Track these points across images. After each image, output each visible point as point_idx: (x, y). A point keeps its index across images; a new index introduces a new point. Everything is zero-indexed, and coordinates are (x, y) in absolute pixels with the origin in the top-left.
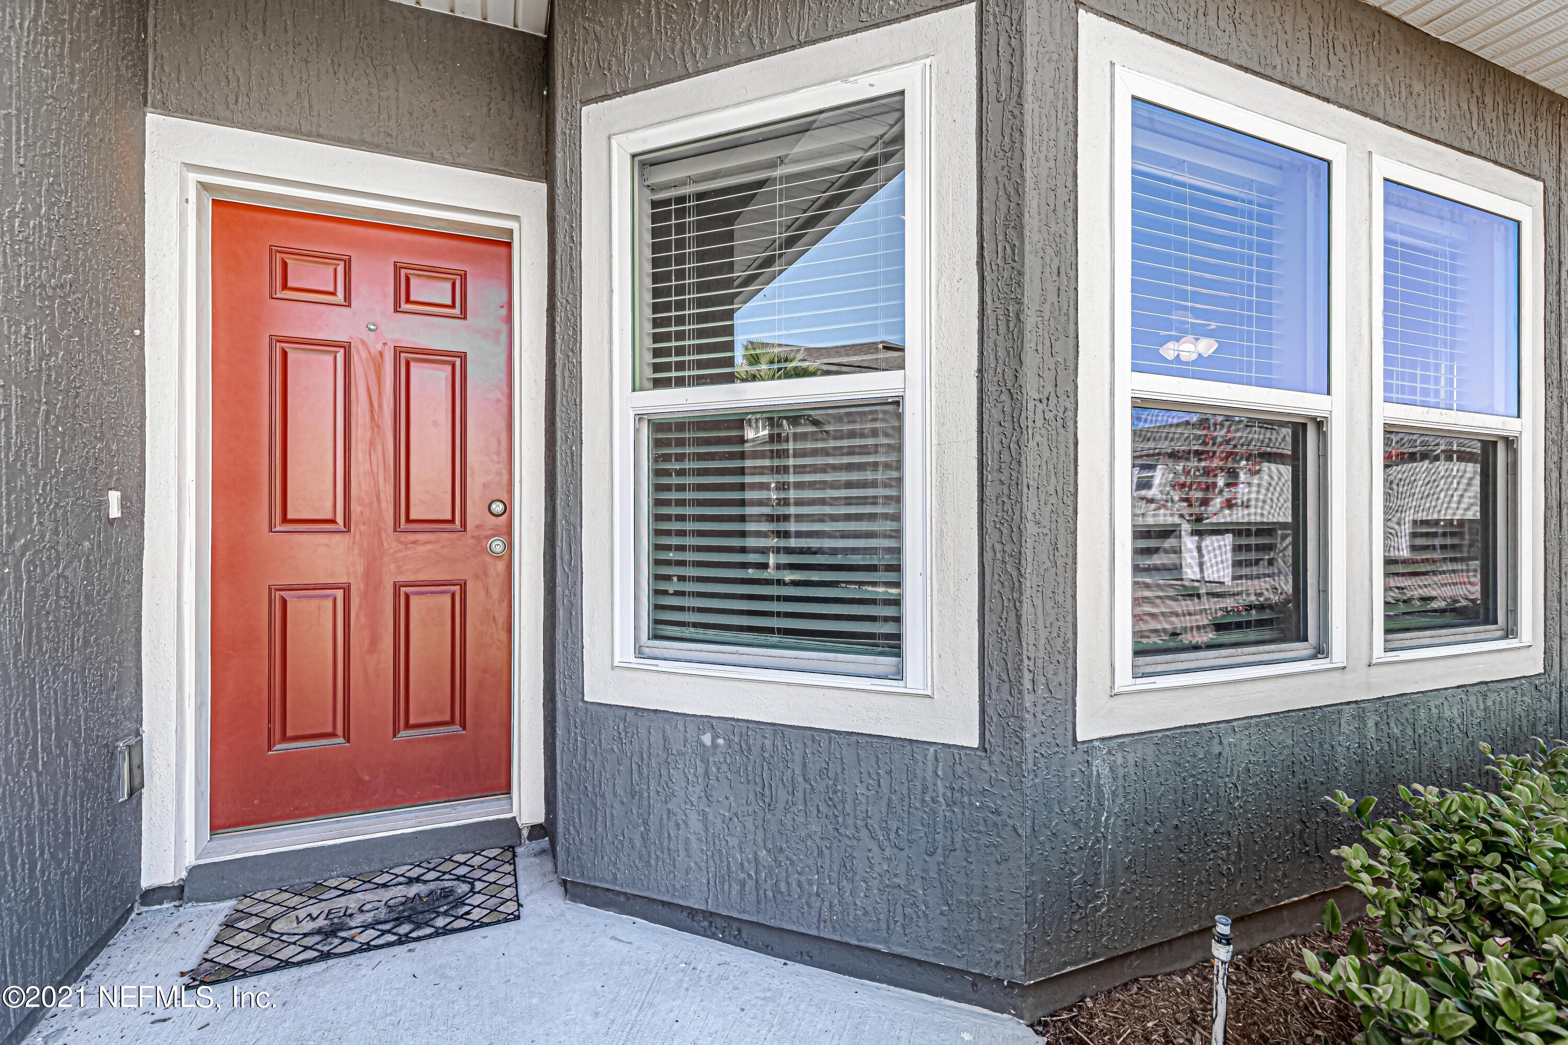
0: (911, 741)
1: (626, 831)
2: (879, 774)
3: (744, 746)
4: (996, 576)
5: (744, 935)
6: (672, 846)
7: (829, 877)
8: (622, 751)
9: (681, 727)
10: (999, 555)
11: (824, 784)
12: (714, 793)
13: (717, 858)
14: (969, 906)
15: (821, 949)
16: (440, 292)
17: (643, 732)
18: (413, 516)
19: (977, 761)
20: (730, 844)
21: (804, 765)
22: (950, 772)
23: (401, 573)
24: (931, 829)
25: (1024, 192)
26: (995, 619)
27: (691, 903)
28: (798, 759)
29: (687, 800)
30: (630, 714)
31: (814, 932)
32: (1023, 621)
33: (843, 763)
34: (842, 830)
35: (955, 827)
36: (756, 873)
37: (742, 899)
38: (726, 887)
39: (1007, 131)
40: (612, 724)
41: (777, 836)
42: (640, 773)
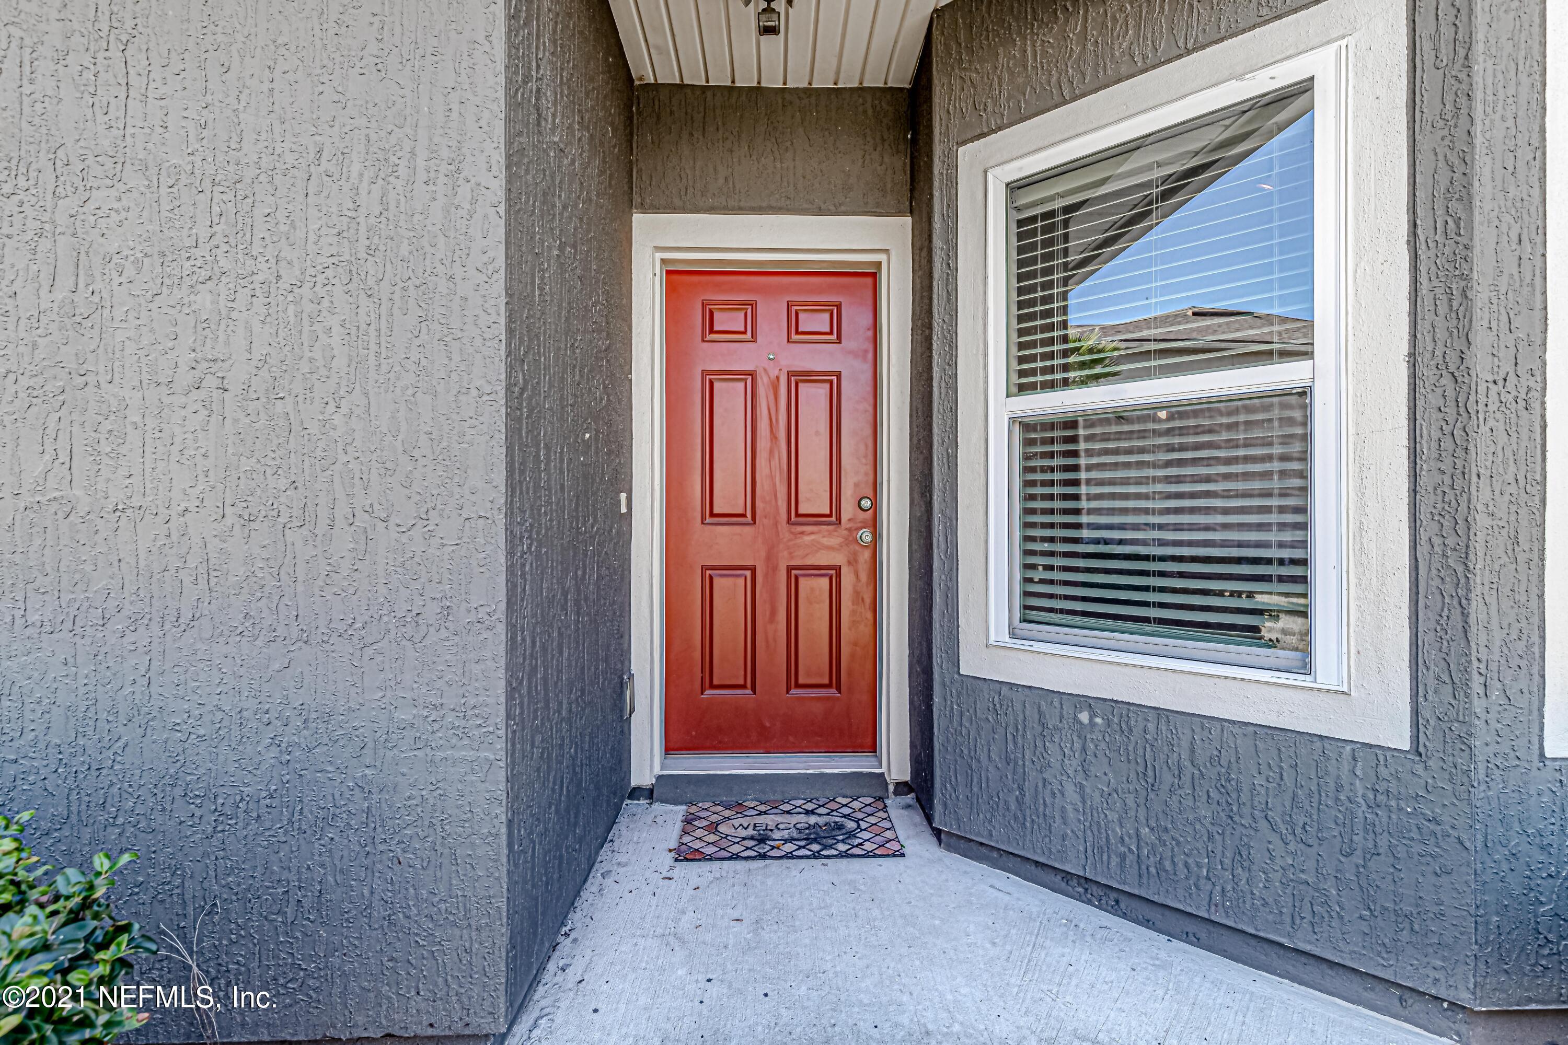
0: (1321, 737)
1: (1001, 794)
2: (1281, 768)
3: (1124, 726)
4: (1434, 572)
5: (1123, 906)
6: (1047, 812)
7: (1221, 862)
8: (997, 721)
9: (1057, 704)
10: (1438, 549)
11: (1215, 771)
12: (1092, 768)
13: (1095, 829)
14: (1397, 915)
15: (1210, 933)
16: (820, 322)
17: (1018, 707)
18: (801, 511)
19: (1409, 765)
20: (1109, 817)
21: (1193, 751)
22: (1373, 774)
23: (792, 558)
24: (1348, 829)
25: (1473, 159)
26: (1433, 616)
27: (1068, 868)
28: (1185, 744)
29: (1064, 772)
30: (1005, 690)
31: (1206, 915)
32: (1472, 620)
33: (1237, 752)
34: (1236, 818)
35: (1378, 830)
36: (1138, 848)
37: (1122, 871)
38: (1105, 857)
39: (1449, 98)
40: (987, 696)
41: (1161, 815)
42: (1015, 743)
